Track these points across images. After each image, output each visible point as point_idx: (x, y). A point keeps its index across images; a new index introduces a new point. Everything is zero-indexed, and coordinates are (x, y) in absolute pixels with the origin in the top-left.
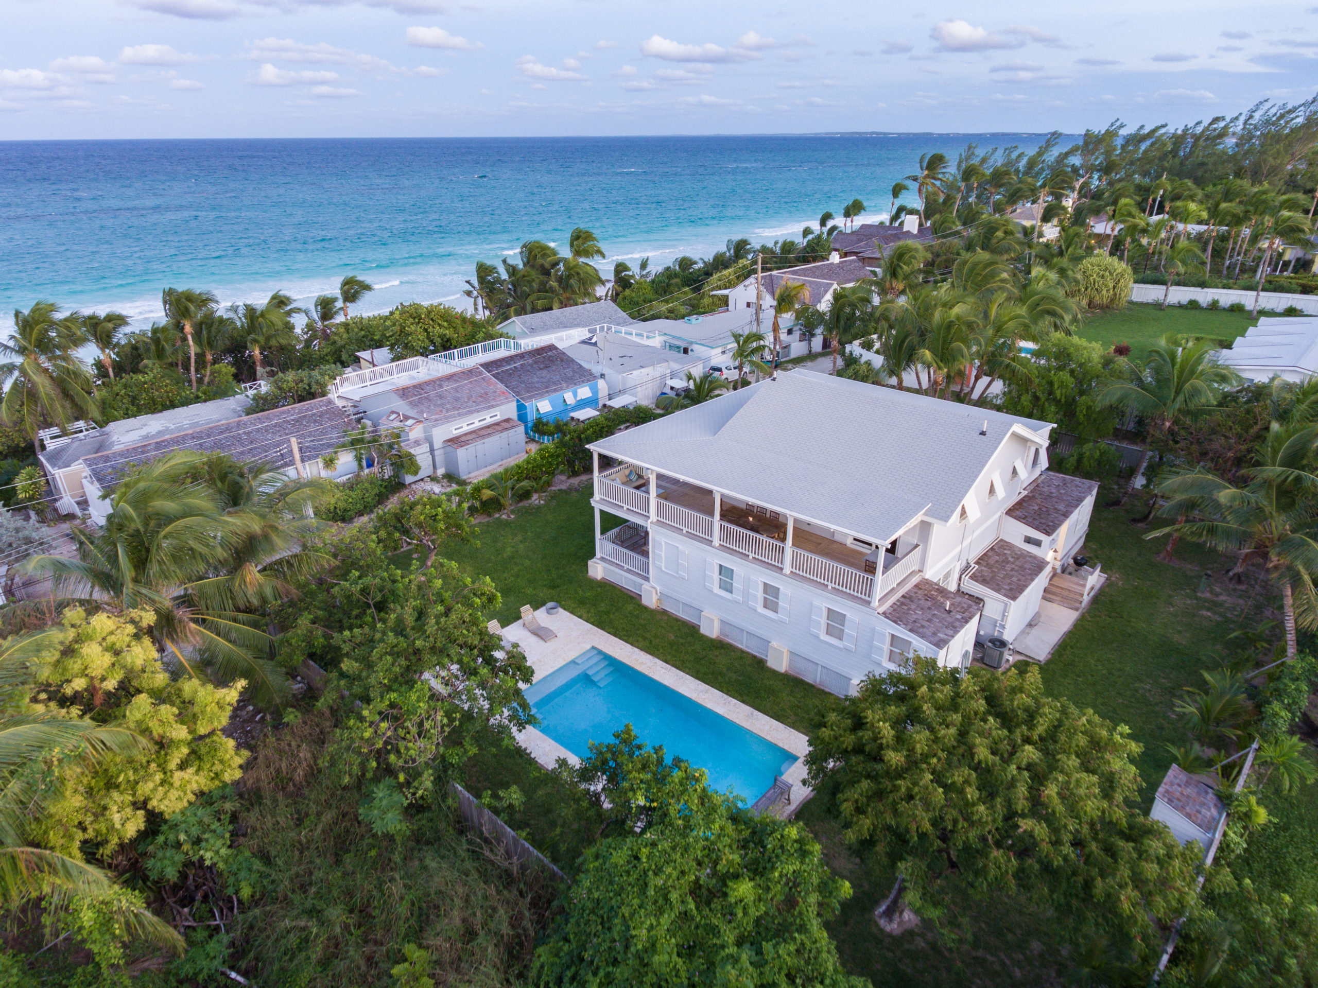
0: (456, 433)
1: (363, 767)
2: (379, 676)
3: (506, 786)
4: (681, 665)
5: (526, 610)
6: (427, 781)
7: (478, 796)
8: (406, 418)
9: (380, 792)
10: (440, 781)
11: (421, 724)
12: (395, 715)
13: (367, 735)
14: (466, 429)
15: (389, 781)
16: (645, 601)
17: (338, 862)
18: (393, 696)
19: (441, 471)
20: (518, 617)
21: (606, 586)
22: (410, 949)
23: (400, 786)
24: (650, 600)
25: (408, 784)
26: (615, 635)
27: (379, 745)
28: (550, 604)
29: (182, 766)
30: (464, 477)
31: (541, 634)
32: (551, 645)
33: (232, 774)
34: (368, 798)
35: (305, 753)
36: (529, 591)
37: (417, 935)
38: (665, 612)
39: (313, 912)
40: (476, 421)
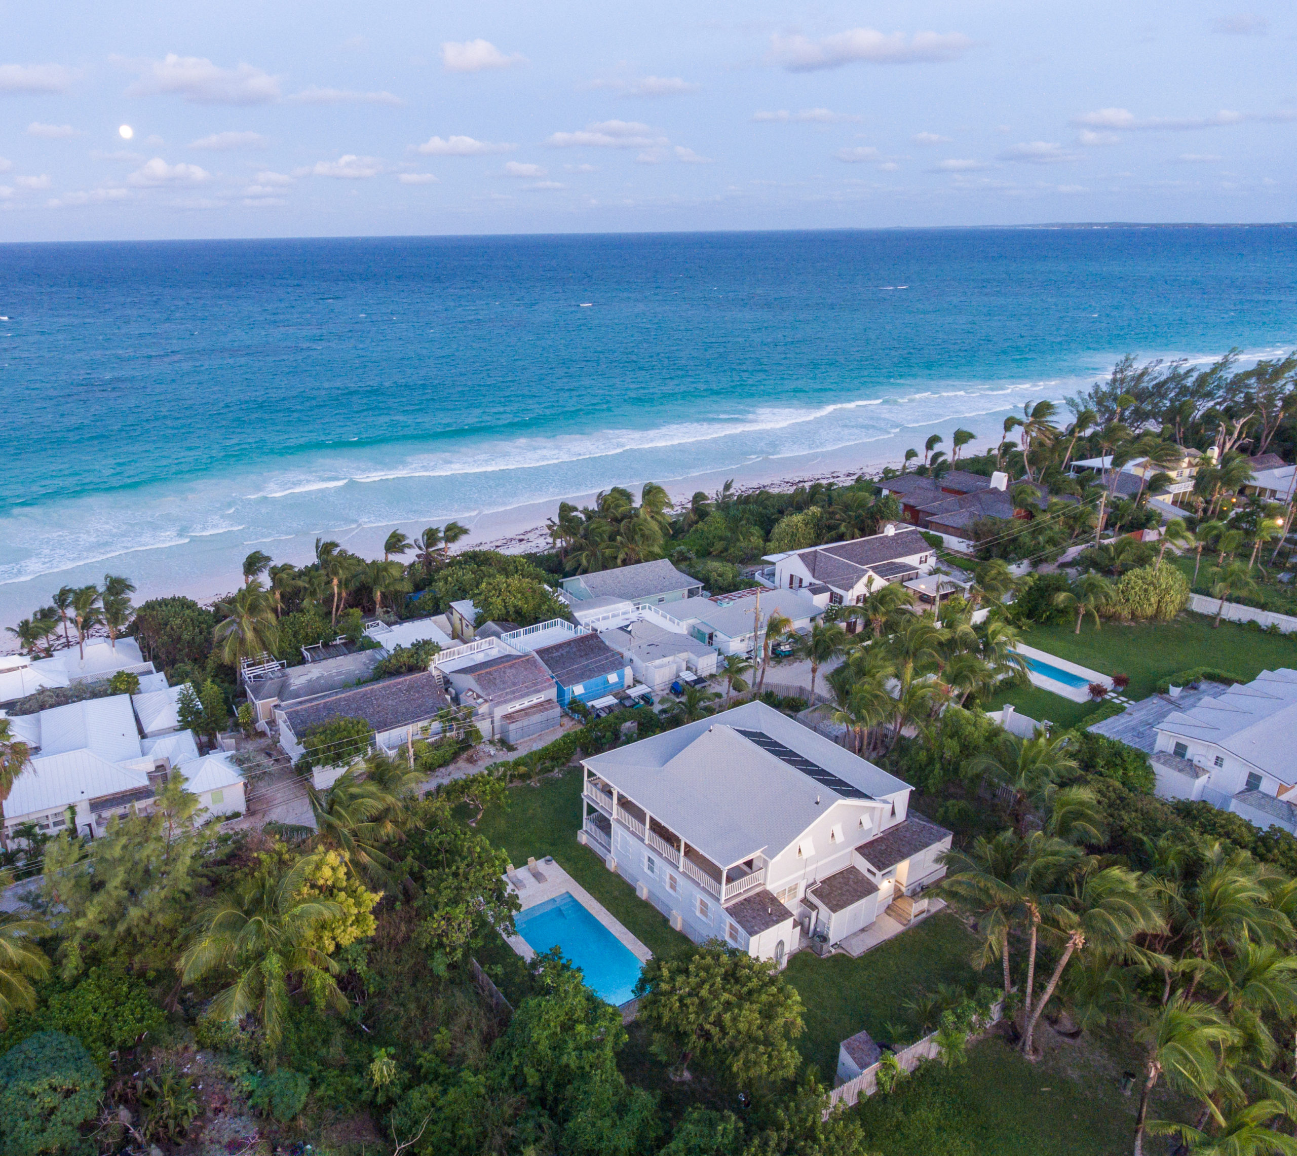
0: (510, 711)
1: (431, 941)
2: (443, 899)
3: (496, 964)
4: (616, 914)
5: (531, 859)
6: (459, 954)
7: (482, 966)
8: (479, 697)
9: (438, 955)
10: (466, 955)
11: (459, 925)
12: (448, 919)
13: (435, 926)
14: (518, 707)
15: (442, 950)
16: (608, 866)
17: (414, 985)
18: (448, 909)
19: (497, 737)
20: (526, 863)
21: (586, 849)
22: (443, 1030)
23: (447, 954)
24: (611, 865)
25: (450, 953)
26: (582, 886)
27: (440, 932)
28: (548, 857)
29: (351, 925)
30: (512, 743)
31: (538, 876)
32: (542, 886)
33: (371, 933)
34: (432, 956)
35: (403, 928)
36: (538, 845)
37: (447, 1024)
38: (618, 876)
39: (402, 1005)
40: (526, 703)
